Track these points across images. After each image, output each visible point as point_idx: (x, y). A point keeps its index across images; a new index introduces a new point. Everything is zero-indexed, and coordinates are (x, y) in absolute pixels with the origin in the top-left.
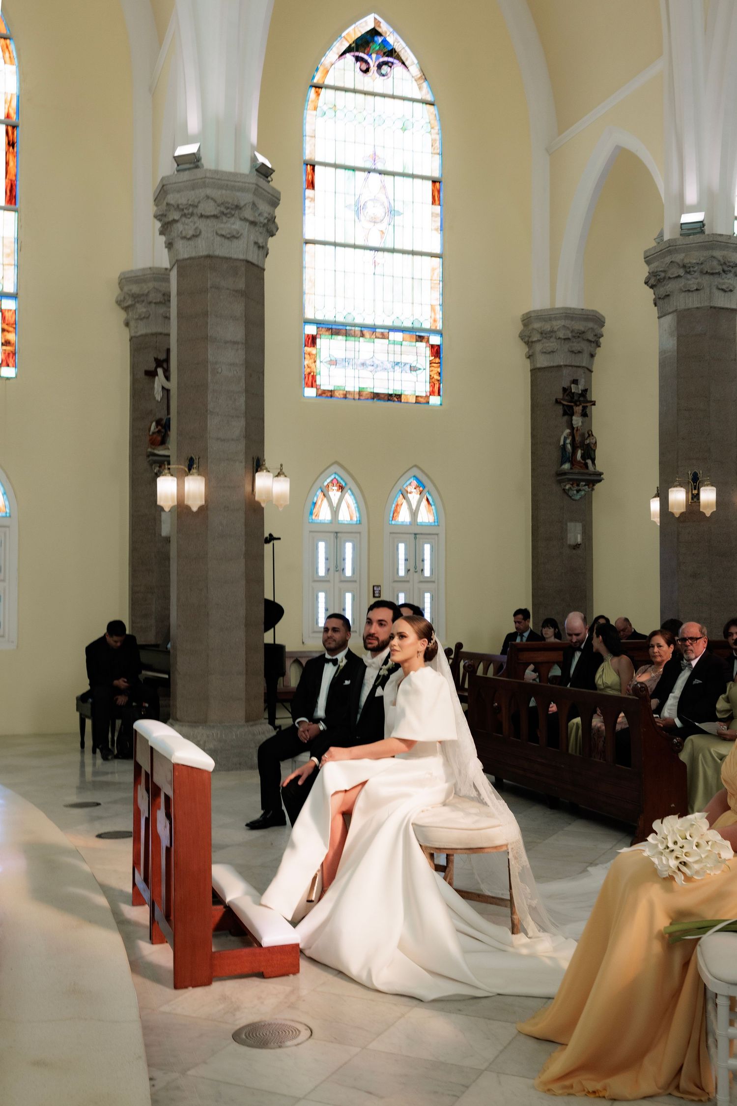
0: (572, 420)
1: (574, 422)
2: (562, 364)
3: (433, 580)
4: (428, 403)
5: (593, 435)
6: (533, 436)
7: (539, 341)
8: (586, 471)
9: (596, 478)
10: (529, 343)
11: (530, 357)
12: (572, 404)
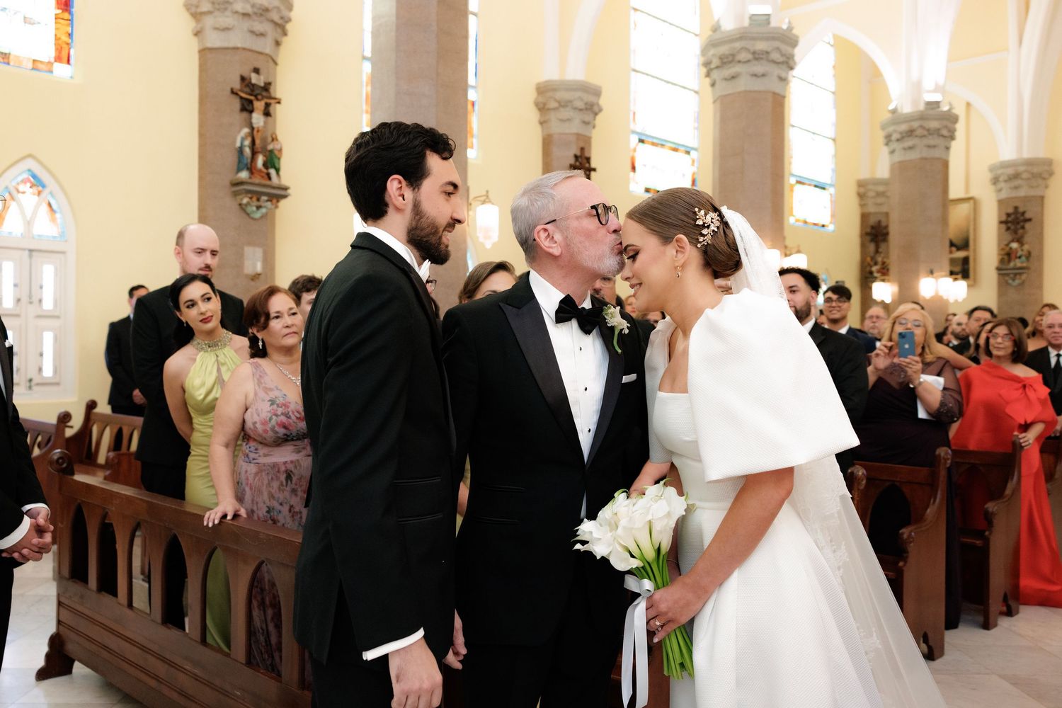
0: (251, 118)
1: (254, 121)
2: (239, 45)
3: (56, 314)
4: (51, 72)
5: (277, 140)
6: (202, 135)
7: (210, 13)
8: (268, 182)
9: (279, 194)
10: (197, 15)
11: (197, 34)
12: (252, 98)
